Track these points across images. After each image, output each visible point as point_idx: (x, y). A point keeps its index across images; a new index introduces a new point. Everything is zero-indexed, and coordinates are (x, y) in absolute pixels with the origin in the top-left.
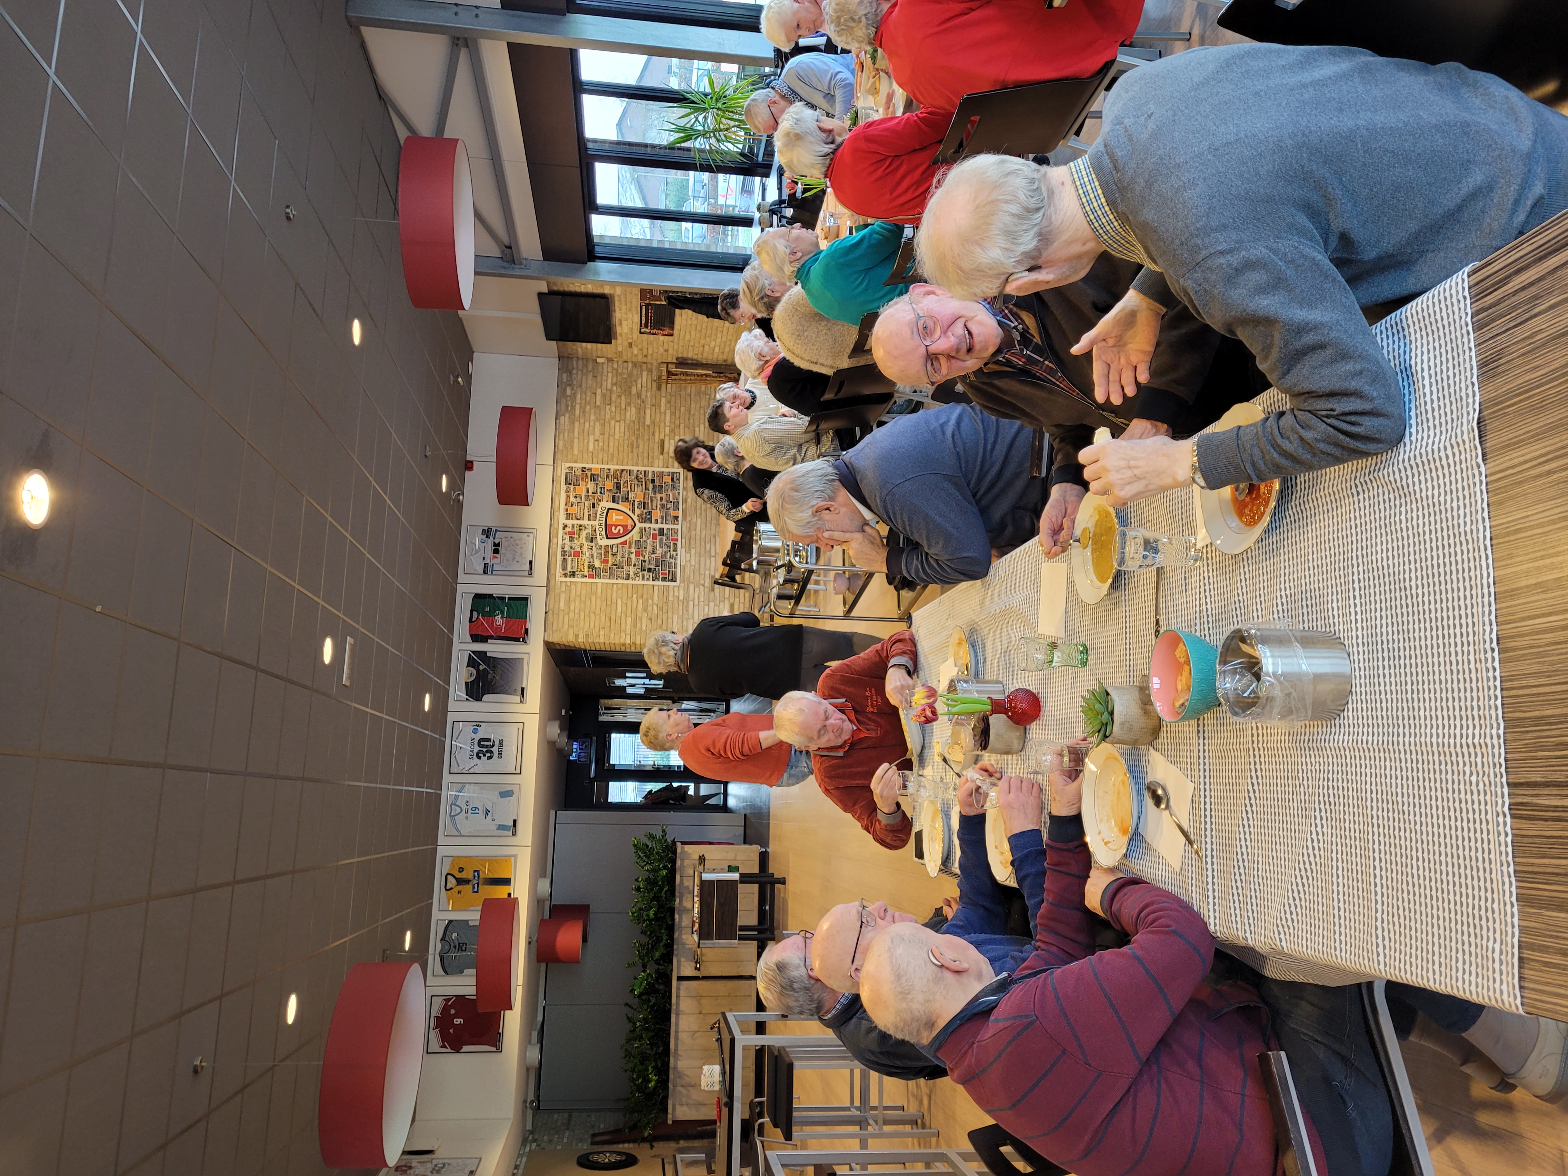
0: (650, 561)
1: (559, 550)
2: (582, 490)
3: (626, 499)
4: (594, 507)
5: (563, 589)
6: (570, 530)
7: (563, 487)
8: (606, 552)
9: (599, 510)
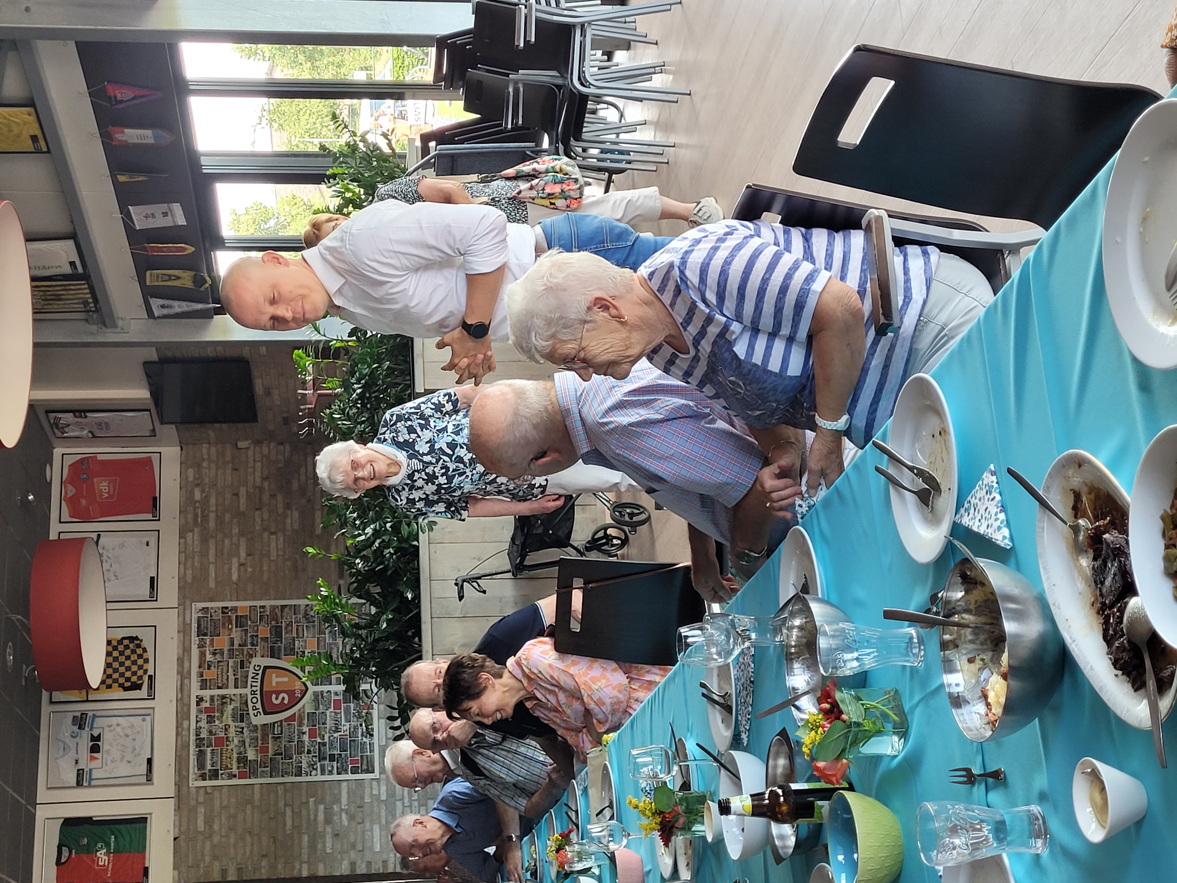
0: (331, 744)
1: (193, 738)
2: (222, 642)
3: (291, 651)
4: (242, 667)
5: (201, 799)
6: (208, 705)
7: (195, 640)
8: (265, 737)
9: (251, 670)
